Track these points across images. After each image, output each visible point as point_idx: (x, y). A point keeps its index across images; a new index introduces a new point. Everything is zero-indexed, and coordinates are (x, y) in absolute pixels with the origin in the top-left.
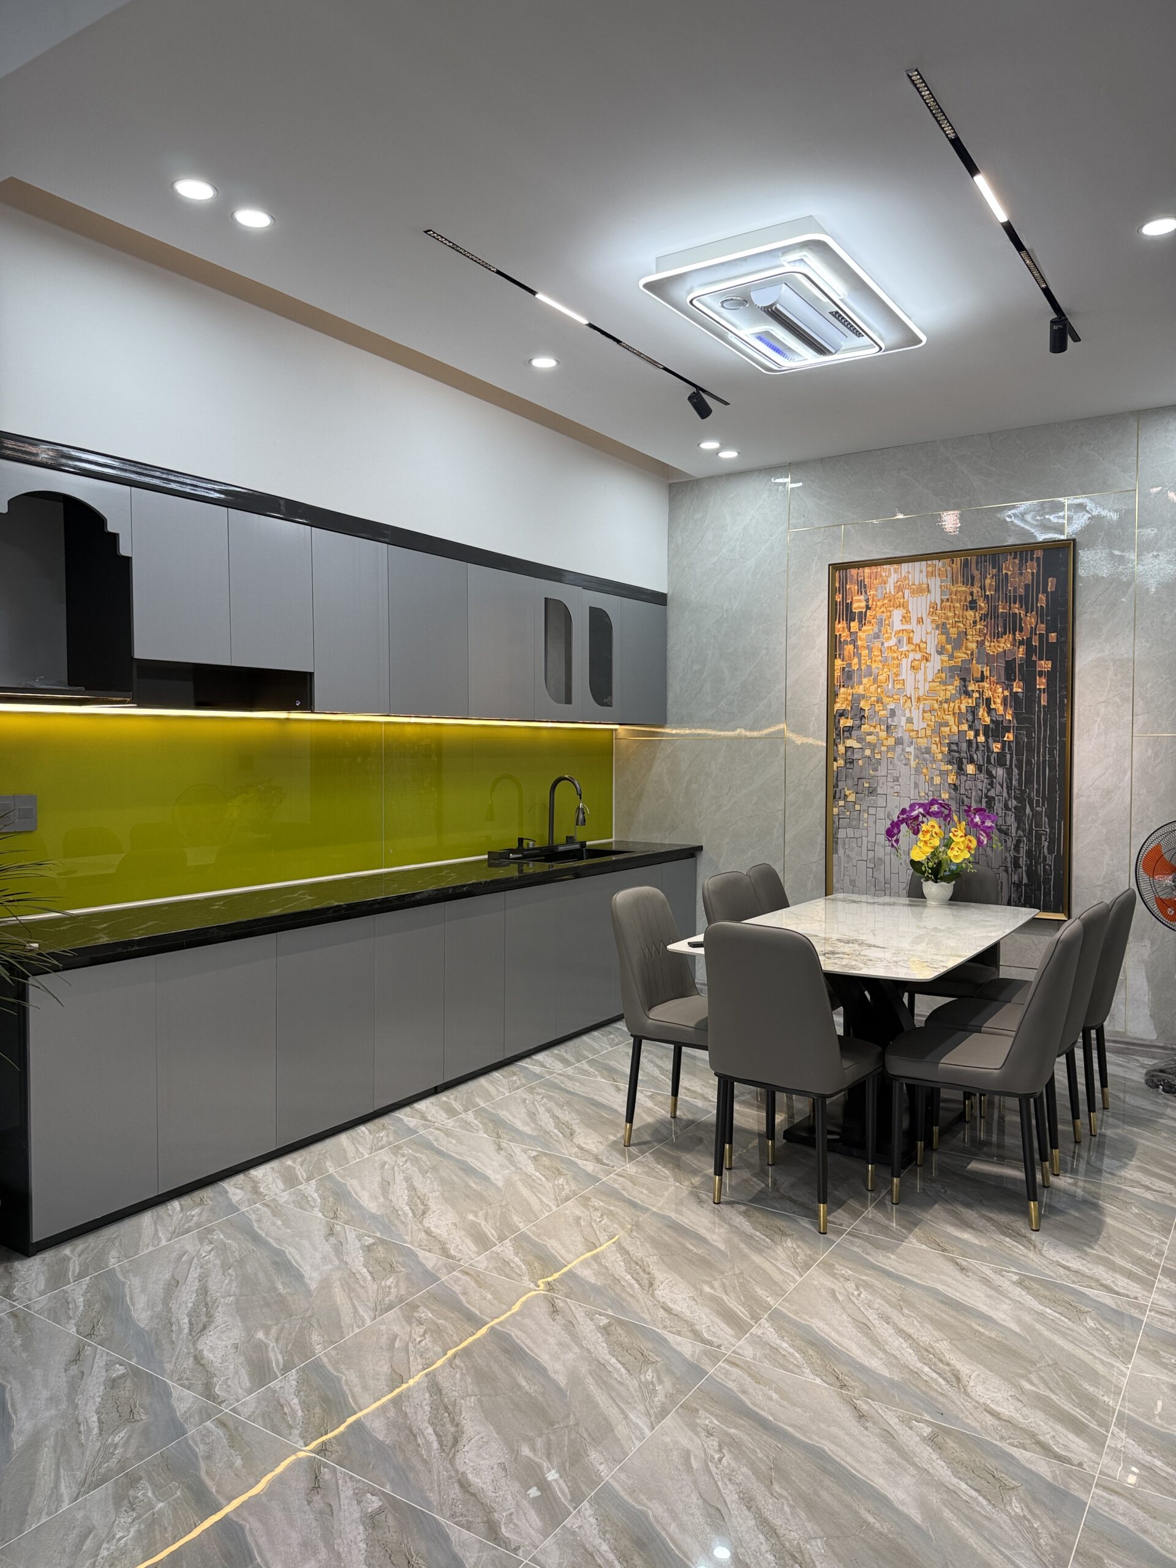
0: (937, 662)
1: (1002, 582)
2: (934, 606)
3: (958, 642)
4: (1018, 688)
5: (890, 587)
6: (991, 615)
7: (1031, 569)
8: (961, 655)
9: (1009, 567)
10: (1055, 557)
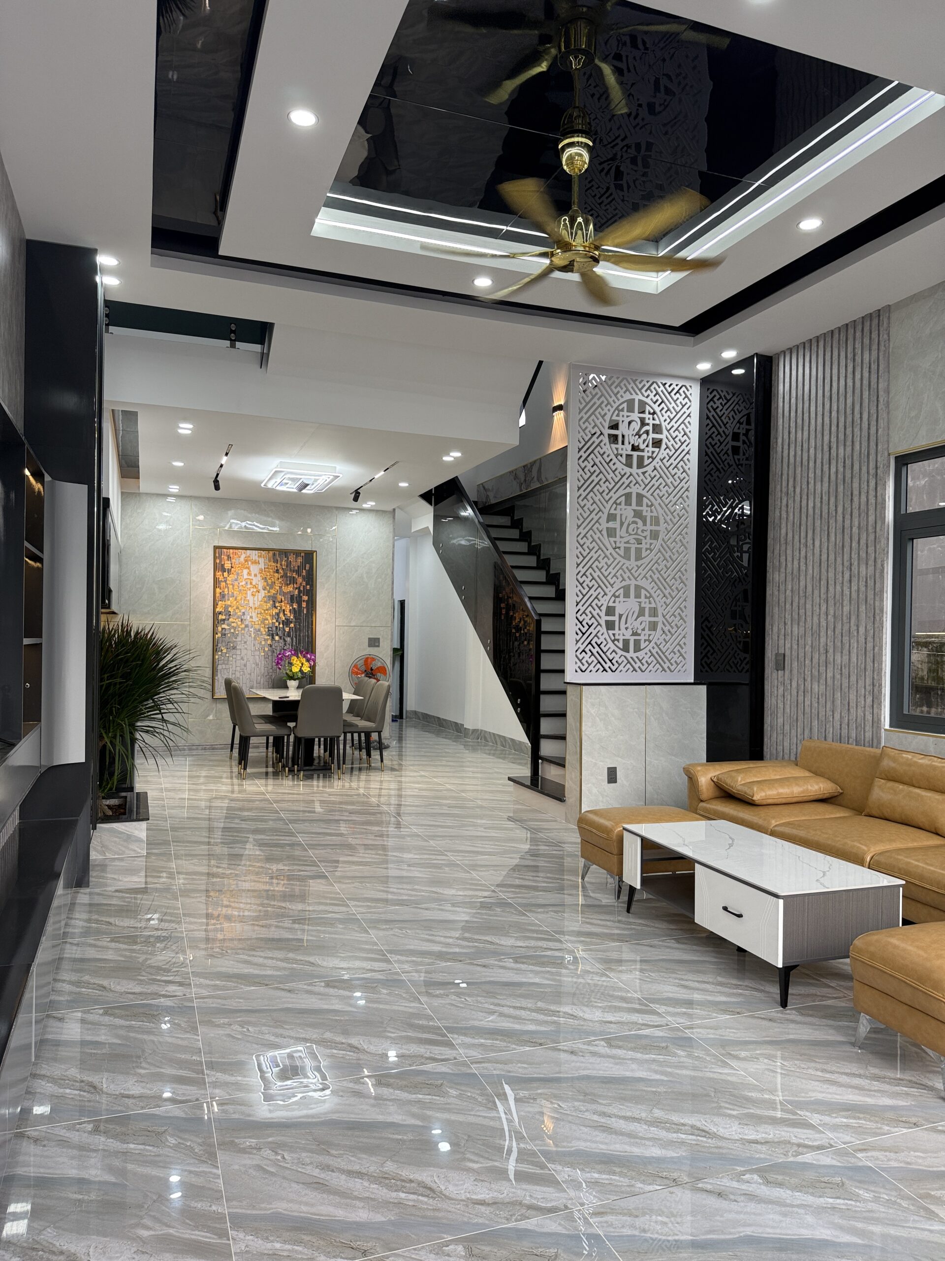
0: (263, 593)
1: (289, 564)
2: (261, 570)
3: (272, 586)
4: (295, 606)
5: (242, 559)
6: (285, 576)
7: (300, 560)
8: (273, 591)
9: (292, 558)
10: (309, 557)
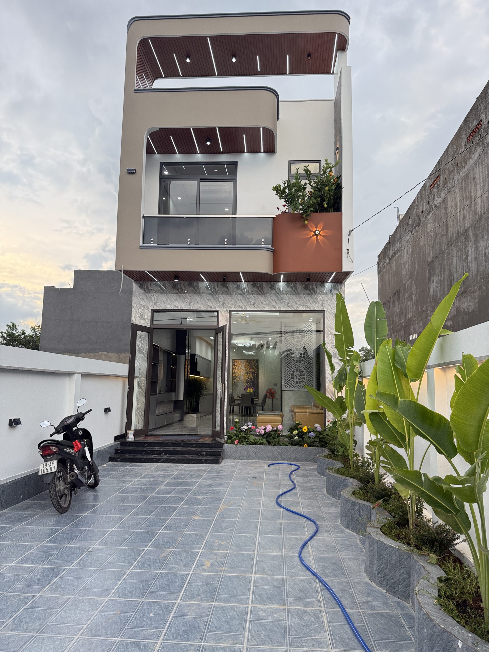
0: (245, 371)
1: (251, 363)
2: (244, 365)
3: (247, 369)
4: (253, 375)
5: (240, 362)
6: (250, 367)
7: (254, 362)
8: (247, 371)
10: (257, 361)
